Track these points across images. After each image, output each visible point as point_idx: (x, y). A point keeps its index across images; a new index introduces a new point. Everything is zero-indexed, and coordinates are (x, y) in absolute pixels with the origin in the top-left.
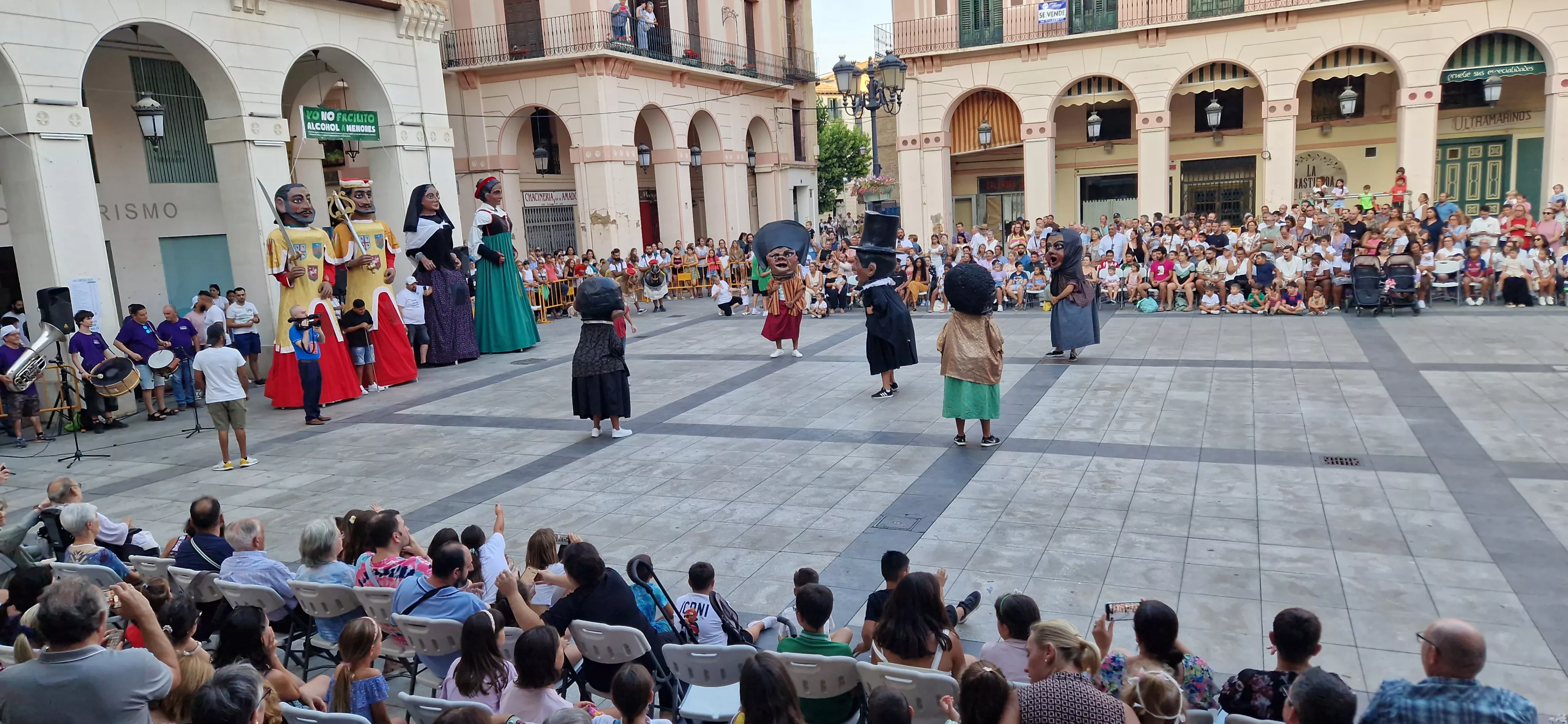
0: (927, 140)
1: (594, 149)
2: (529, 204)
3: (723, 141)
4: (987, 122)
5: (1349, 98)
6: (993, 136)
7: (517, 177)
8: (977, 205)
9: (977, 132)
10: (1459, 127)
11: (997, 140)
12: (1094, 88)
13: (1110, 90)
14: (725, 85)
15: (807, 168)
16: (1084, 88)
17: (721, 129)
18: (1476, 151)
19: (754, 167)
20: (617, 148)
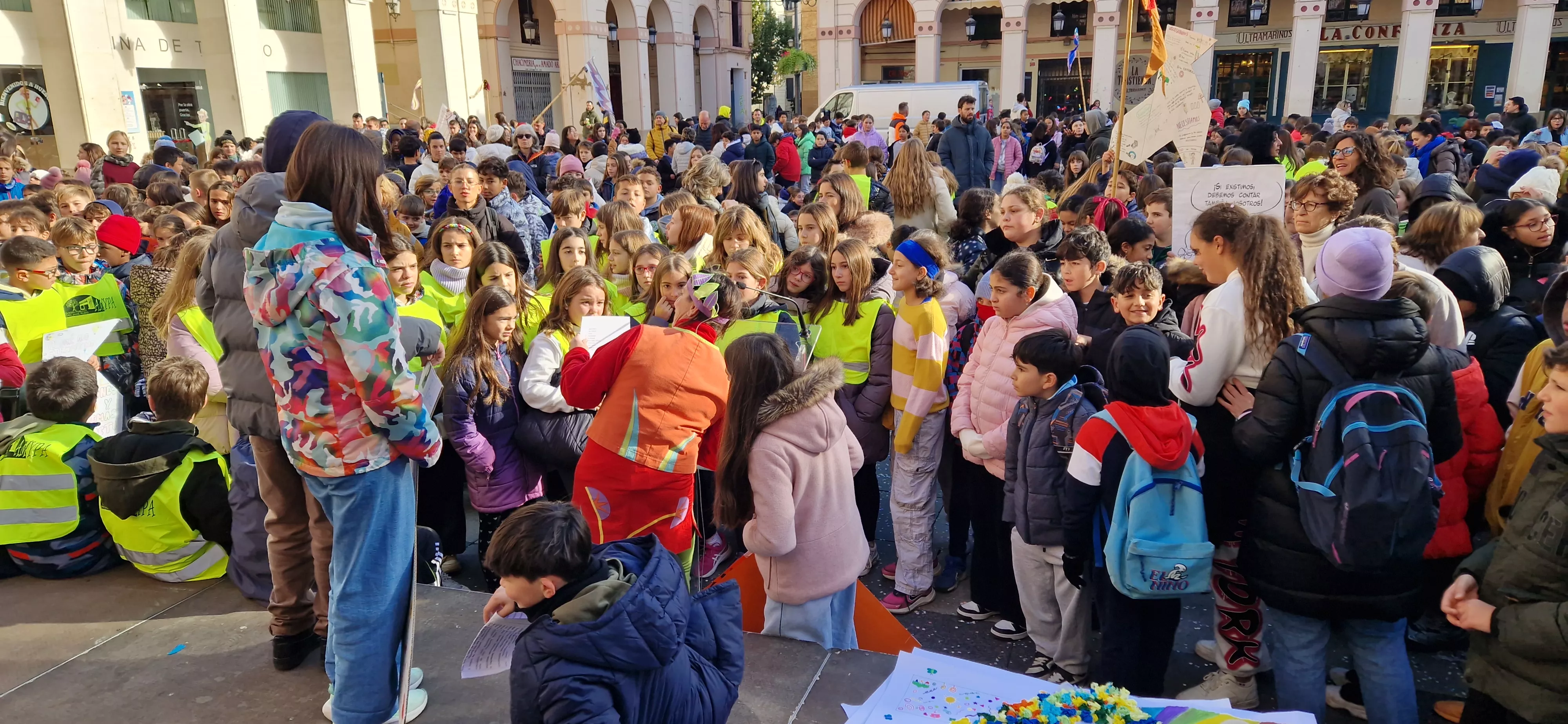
0: (841, 32)
1: (574, 24)
2: (516, 68)
3: (675, 25)
4: (888, 20)
6: (893, 31)
7: (508, 44)
9: (880, 28)
10: (1244, 40)
11: (896, 35)
15: (742, 53)
17: (673, 14)
19: (698, 49)
20: (593, 24)
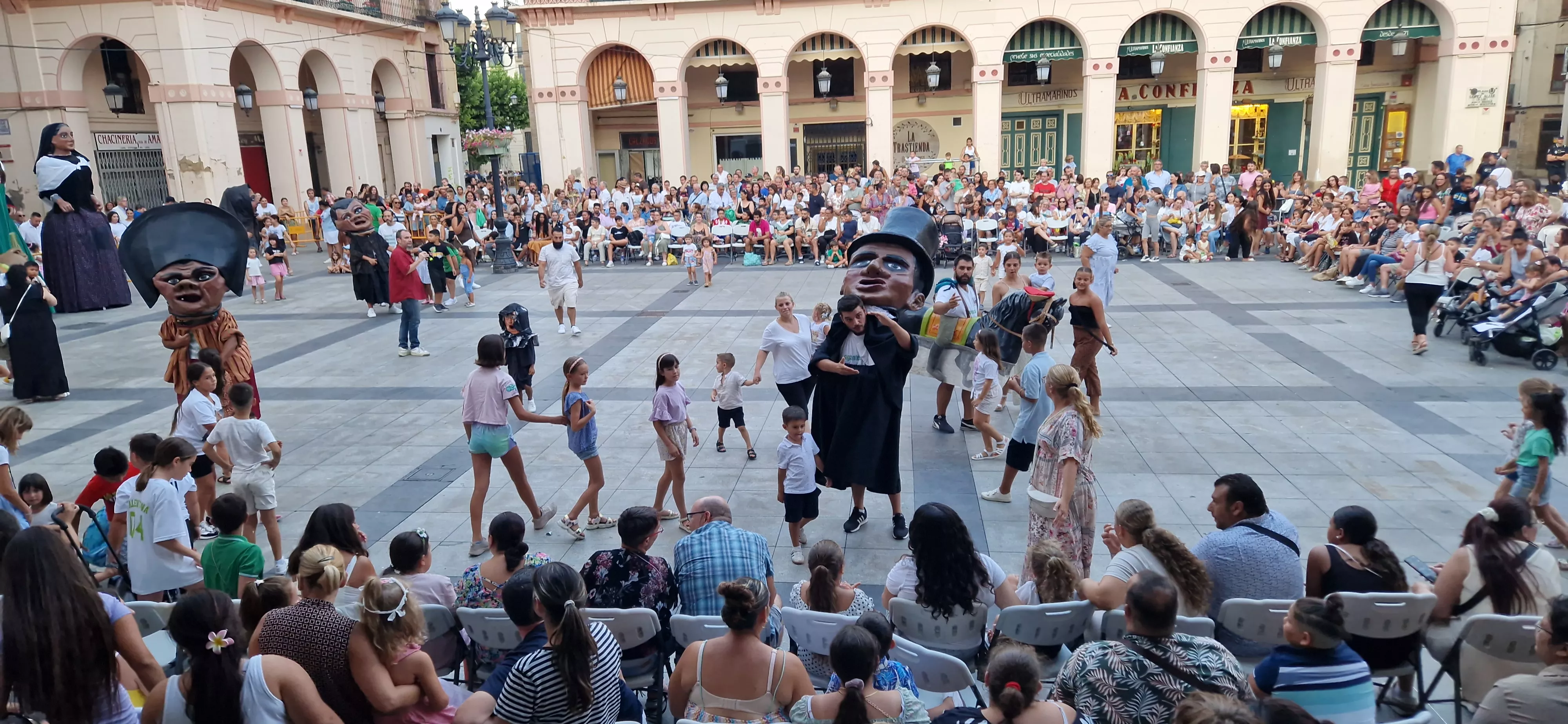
0: (563, 94)
1: (178, 88)
2: (103, 147)
3: (344, 84)
4: (621, 78)
5: (934, 73)
6: (628, 92)
7: (86, 115)
8: (621, 160)
9: (611, 88)
10: (1023, 102)
11: (632, 96)
12: (720, 51)
13: (734, 53)
14: (342, 24)
15: (447, 116)
16: (711, 50)
17: (341, 72)
18: (1036, 123)
19: (384, 113)
20: (208, 87)
